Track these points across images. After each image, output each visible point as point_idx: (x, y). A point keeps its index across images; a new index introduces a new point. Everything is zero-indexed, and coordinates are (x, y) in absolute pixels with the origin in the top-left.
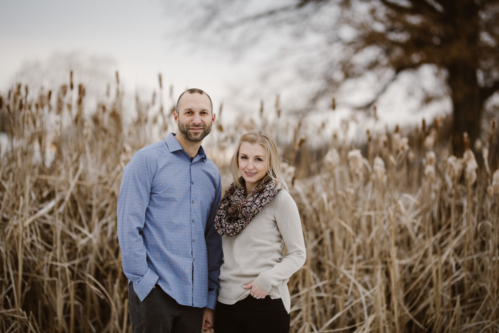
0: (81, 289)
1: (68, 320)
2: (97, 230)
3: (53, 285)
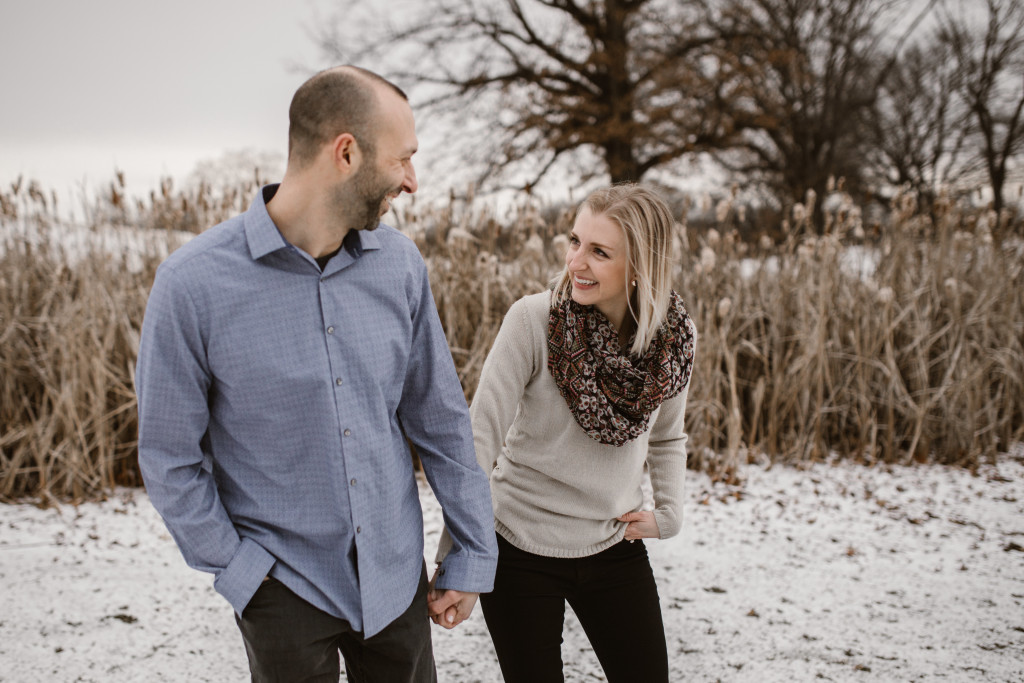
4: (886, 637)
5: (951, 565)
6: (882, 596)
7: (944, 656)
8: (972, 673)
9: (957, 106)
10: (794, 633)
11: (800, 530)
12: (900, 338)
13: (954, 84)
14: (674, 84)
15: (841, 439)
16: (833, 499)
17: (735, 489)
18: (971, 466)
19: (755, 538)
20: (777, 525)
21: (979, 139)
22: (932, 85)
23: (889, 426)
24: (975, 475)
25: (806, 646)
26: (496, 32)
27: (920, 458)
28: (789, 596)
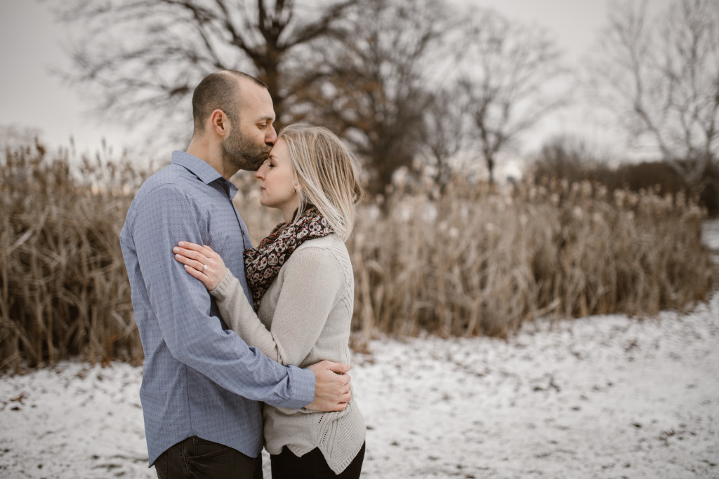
0: (55, 302)
1: (46, 323)
2: (64, 252)
3: (33, 298)
4: (479, 454)
5: (505, 402)
6: (470, 426)
7: (516, 464)
8: (534, 474)
9: (468, 122)
10: (424, 456)
11: (413, 384)
12: (462, 260)
13: (465, 110)
14: (306, 99)
15: (429, 323)
16: (429, 362)
17: (368, 357)
18: (504, 337)
19: (386, 390)
20: (398, 381)
21: (479, 143)
22: (454, 109)
23: (457, 314)
24: (507, 342)
25: (433, 464)
26: (194, 59)
27: (475, 333)
28: (414, 429)
